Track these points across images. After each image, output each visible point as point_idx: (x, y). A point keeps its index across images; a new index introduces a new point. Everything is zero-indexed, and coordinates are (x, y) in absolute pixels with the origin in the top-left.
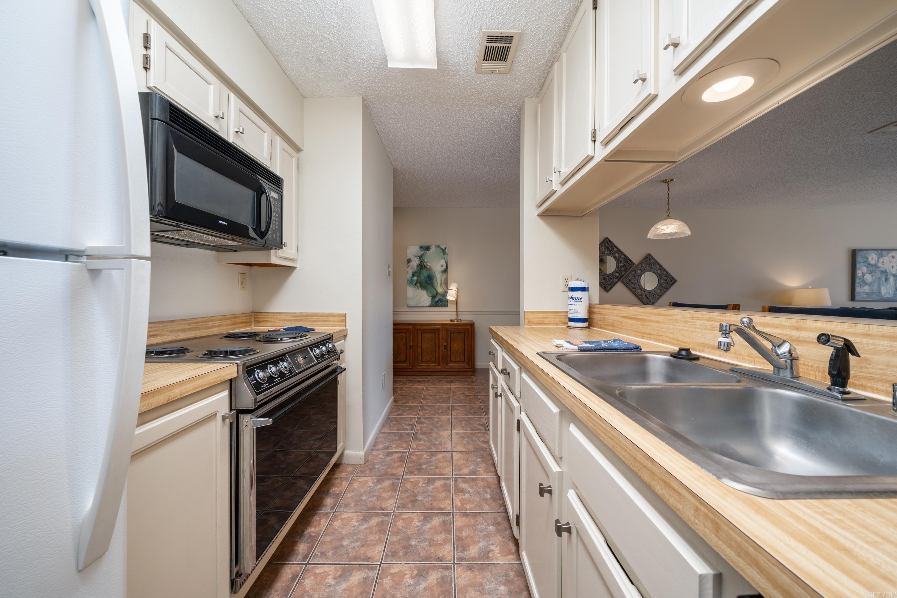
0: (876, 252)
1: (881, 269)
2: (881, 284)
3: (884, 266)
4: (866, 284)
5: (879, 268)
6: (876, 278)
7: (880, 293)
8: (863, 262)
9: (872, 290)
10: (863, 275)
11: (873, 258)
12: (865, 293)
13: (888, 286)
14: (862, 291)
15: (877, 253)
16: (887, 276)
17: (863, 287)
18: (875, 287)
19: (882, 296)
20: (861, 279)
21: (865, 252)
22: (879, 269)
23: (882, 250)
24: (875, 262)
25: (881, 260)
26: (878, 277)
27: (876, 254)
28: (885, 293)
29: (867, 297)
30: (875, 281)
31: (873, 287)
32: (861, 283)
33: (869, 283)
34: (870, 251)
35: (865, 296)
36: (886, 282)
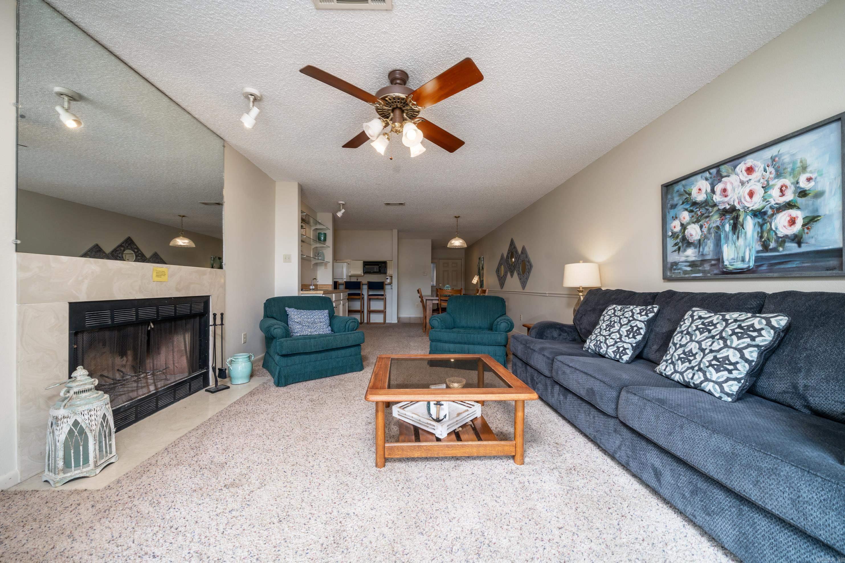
0: (707, 174)
1: (721, 207)
2: (723, 241)
3: (726, 199)
4: (690, 244)
5: (715, 205)
6: (709, 229)
7: (719, 260)
8: (681, 202)
9: (703, 255)
10: (684, 227)
11: (700, 190)
12: (688, 264)
13: (741, 242)
14: (683, 259)
16: (737, 218)
17: (685, 250)
18: (709, 248)
19: (725, 267)
20: (680, 237)
21: (683, 182)
22: (715, 209)
23: (719, 165)
24: (705, 196)
25: (719, 188)
26: (714, 225)
27: (707, 179)
28: (733, 259)
29: (692, 272)
30: (709, 236)
31: (703, 249)
32: (680, 244)
33: (696, 242)
34: (692, 179)
35: (689, 269)
36: (734, 233)
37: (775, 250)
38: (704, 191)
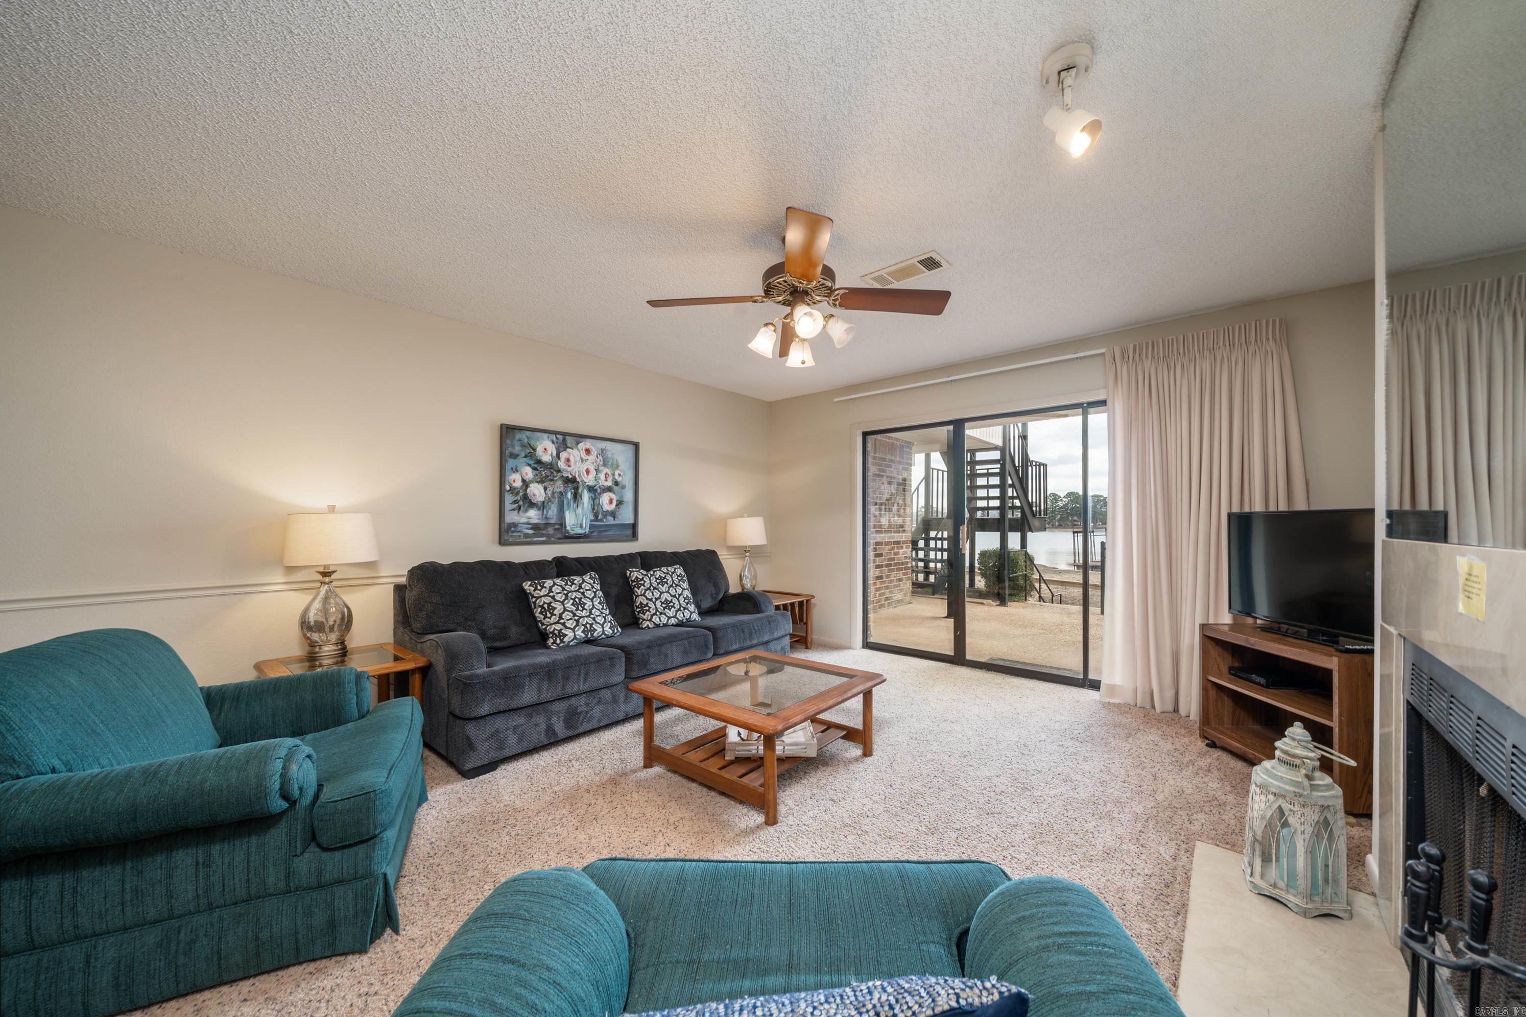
0: (554, 437)
1: (565, 475)
2: (565, 507)
3: (569, 469)
4: (532, 505)
5: (559, 471)
6: (553, 493)
7: (562, 524)
8: (523, 455)
9: (546, 518)
10: (526, 485)
11: (545, 449)
12: (530, 526)
13: (579, 510)
14: (524, 520)
15: (554, 439)
16: (576, 489)
17: (526, 511)
18: (553, 511)
19: (567, 532)
20: (521, 494)
21: (528, 433)
22: (559, 475)
23: (564, 434)
24: (550, 458)
25: (564, 455)
26: (558, 490)
27: (553, 442)
28: (573, 525)
29: (534, 535)
30: (553, 499)
31: (547, 512)
32: (521, 503)
33: (540, 504)
34: (539, 434)
35: (531, 532)
36: (575, 502)
37: (601, 520)
38: (550, 453)
